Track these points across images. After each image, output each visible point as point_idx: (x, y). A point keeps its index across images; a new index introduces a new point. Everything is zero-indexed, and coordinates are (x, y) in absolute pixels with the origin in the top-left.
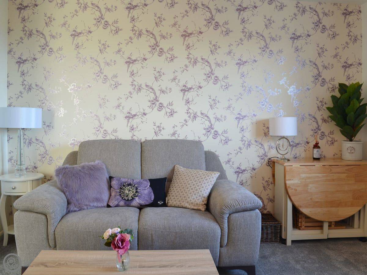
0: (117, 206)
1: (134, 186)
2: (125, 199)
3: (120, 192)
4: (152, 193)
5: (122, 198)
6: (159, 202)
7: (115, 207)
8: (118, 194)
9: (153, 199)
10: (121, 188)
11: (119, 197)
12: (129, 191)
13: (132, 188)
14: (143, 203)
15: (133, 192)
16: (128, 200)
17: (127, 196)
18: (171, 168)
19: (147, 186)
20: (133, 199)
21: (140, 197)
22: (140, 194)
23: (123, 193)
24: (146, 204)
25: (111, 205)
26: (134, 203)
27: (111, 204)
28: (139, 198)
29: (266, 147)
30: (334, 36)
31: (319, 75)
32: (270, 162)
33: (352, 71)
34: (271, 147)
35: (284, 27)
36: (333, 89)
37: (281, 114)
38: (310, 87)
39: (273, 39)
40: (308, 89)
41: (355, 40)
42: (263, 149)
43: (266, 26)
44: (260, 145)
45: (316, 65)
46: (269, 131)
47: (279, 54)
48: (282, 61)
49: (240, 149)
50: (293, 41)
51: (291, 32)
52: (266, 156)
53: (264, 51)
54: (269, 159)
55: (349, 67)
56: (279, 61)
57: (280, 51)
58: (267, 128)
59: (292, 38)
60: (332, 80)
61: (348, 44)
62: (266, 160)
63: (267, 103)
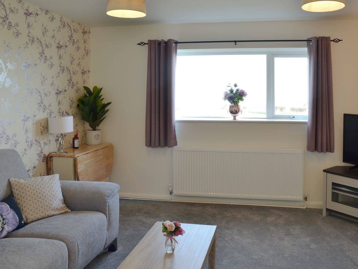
4: (16, 215)
6: (22, 222)
9: (18, 221)
14: (11, 229)
19: (8, 210)
20: (3, 228)
21: (7, 224)
22: (7, 221)
24: (14, 228)
26: (4, 233)
28: (7, 226)
29: (42, 145)
30: (78, 48)
31: (71, 79)
32: (44, 158)
33: (85, 76)
34: (45, 144)
35: (53, 37)
36: (77, 90)
37: (51, 113)
38: (66, 89)
39: (47, 46)
40: (65, 91)
41: (88, 53)
42: (41, 147)
43: (43, 33)
44: (38, 144)
45: (69, 71)
46: (44, 130)
47: (50, 60)
48: (52, 66)
49: (25, 150)
50: (58, 49)
51: (57, 41)
52: (42, 153)
53: (41, 56)
54: (44, 155)
55: (84, 74)
56: (50, 66)
57: (51, 58)
58: (43, 127)
59: (57, 47)
60: (77, 83)
61: (84, 56)
62: (42, 157)
63: (42, 103)
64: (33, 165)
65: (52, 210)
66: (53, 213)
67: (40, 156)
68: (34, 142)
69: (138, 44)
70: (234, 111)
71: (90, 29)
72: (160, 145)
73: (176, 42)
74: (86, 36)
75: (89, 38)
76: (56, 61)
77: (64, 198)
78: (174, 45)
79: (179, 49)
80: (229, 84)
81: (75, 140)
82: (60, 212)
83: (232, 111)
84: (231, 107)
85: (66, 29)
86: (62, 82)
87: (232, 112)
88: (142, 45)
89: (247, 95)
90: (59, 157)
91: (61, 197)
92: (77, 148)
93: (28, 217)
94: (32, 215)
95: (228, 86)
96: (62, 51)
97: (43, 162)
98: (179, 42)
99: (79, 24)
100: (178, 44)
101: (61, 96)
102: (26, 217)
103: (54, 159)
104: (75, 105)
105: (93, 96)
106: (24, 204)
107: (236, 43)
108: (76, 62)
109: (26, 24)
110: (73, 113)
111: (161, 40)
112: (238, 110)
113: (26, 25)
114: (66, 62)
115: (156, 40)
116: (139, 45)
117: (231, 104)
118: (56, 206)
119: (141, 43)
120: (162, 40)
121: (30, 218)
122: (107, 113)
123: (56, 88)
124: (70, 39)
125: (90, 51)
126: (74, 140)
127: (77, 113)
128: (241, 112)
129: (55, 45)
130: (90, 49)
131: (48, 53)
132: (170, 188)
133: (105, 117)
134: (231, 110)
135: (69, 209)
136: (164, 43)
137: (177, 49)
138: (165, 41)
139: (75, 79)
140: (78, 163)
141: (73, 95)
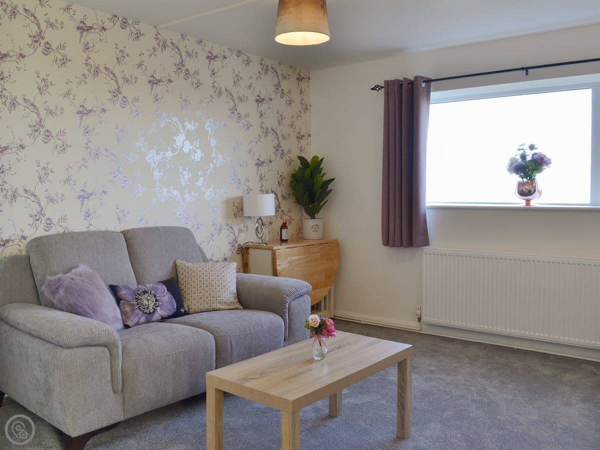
0: (138, 324)
1: (151, 294)
2: (146, 313)
3: (138, 304)
4: (173, 299)
5: (143, 312)
6: (181, 310)
7: (135, 325)
8: (136, 307)
9: (175, 307)
10: (137, 299)
11: (137, 311)
12: (148, 300)
13: (149, 296)
14: (166, 314)
15: (153, 301)
16: (150, 313)
17: (148, 308)
18: (171, 264)
19: (164, 291)
20: (155, 310)
21: (161, 306)
22: (161, 303)
23: (142, 304)
24: (170, 314)
25: (130, 325)
26: (157, 316)
27: (129, 323)
28: (161, 308)
29: (236, 231)
30: (290, 102)
31: (279, 145)
32: (239, 249)
33: (303, 142)
34: (241, 231)
35: (250, 86)
36: (290, 162)
37: (249, 191)
38: (272, 159)
39: (241, 100)
40: (271, 161)
41: (306, 109)
42: (234, 233)
43: (234, 82)
44: (230, 229)
45: (276, 134)
46: (238, 211)
47: (247, 119)
48: (248, 127)
49: (212, 235)
50: (258, 104)
51: (256, 92)
52: (236, 242)
53: (233, 113)
54: (239, 245)
55: (301, 138)
56: (246, 127)
57: (247, 115)
58: (237, 207)
59: (257, 100)
60: (289, 151)
61: (301, 113)
62: (236, 247)
63: (236, 177)
64: (223, 256)
65: (220, 303)
66: (219, 306)
67: (233, 246)
68: (224, 226)
69: (371, 89)
70: (526, 192)
71: (309, 74)
72: (401, 245)
73: (428, 80)
74: (303, 84)
75: (308, 86)
76: (255, 119)
77: (237, 291)
78: (424, 85)
79: (434, 91)
80: (521, 146)
81: (283, 230)
82: (227, 307)
83: (523, 191)
84: (520, 185)
85: (270, 75)
86: (266, 149)
87: (522, 193)
88: (377, 89)
89: (550, 163)
90: (256, 248)
91: (233, 289)
92: (286, 241)
93: (191, 307)
94: (195, 305)
95: (519, 150)
96: (264, 106)
97: (238, 254)
98: (433, 79)
99: (291, 67)
100: (432, 83)
101: (263, 169)
102: (188, 306)
103: (251, 251)
104: (287, 181)
105: (308, 170)
106: (188, 291)
107: (527, 71)
108: (287, 122)
109: (210, 71)
110: (283, 194)
111: (402, 79)
112: (532, 190)
113: (210, 73)
114: (271, 121)
115: (396, 80)
116: (373, 91)
117: (521, 180)
118: (225, 300)
119: (375, 86)
120: (404, 79)
121: (192, 308)
122: (329, 196)
123: (256, 157)
124: (277, 89)
125: (310, 106)
126: (281, 229)
127: (289, 194)
128: (540, 193)
129: (252, 98)
130: (310, 103)
131: (242, 108)
132: (418, 312)
133: (326, 202)
134: (521, 189)
135: (242, 306)
136: (409, 84)
137: (430, 92)
138: (410, 80)
139: (285, 145)
140: (277, 257)
141: (283, 167)
